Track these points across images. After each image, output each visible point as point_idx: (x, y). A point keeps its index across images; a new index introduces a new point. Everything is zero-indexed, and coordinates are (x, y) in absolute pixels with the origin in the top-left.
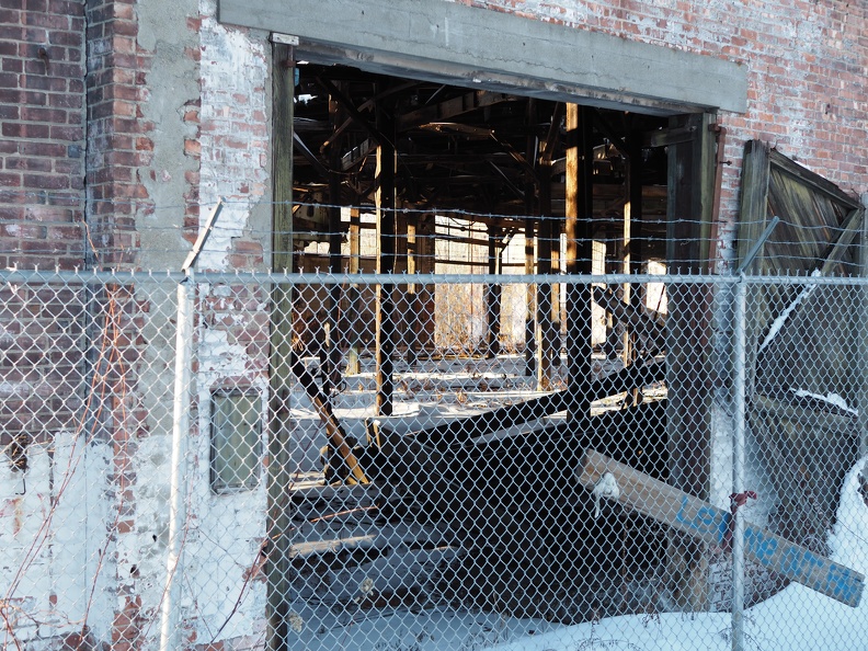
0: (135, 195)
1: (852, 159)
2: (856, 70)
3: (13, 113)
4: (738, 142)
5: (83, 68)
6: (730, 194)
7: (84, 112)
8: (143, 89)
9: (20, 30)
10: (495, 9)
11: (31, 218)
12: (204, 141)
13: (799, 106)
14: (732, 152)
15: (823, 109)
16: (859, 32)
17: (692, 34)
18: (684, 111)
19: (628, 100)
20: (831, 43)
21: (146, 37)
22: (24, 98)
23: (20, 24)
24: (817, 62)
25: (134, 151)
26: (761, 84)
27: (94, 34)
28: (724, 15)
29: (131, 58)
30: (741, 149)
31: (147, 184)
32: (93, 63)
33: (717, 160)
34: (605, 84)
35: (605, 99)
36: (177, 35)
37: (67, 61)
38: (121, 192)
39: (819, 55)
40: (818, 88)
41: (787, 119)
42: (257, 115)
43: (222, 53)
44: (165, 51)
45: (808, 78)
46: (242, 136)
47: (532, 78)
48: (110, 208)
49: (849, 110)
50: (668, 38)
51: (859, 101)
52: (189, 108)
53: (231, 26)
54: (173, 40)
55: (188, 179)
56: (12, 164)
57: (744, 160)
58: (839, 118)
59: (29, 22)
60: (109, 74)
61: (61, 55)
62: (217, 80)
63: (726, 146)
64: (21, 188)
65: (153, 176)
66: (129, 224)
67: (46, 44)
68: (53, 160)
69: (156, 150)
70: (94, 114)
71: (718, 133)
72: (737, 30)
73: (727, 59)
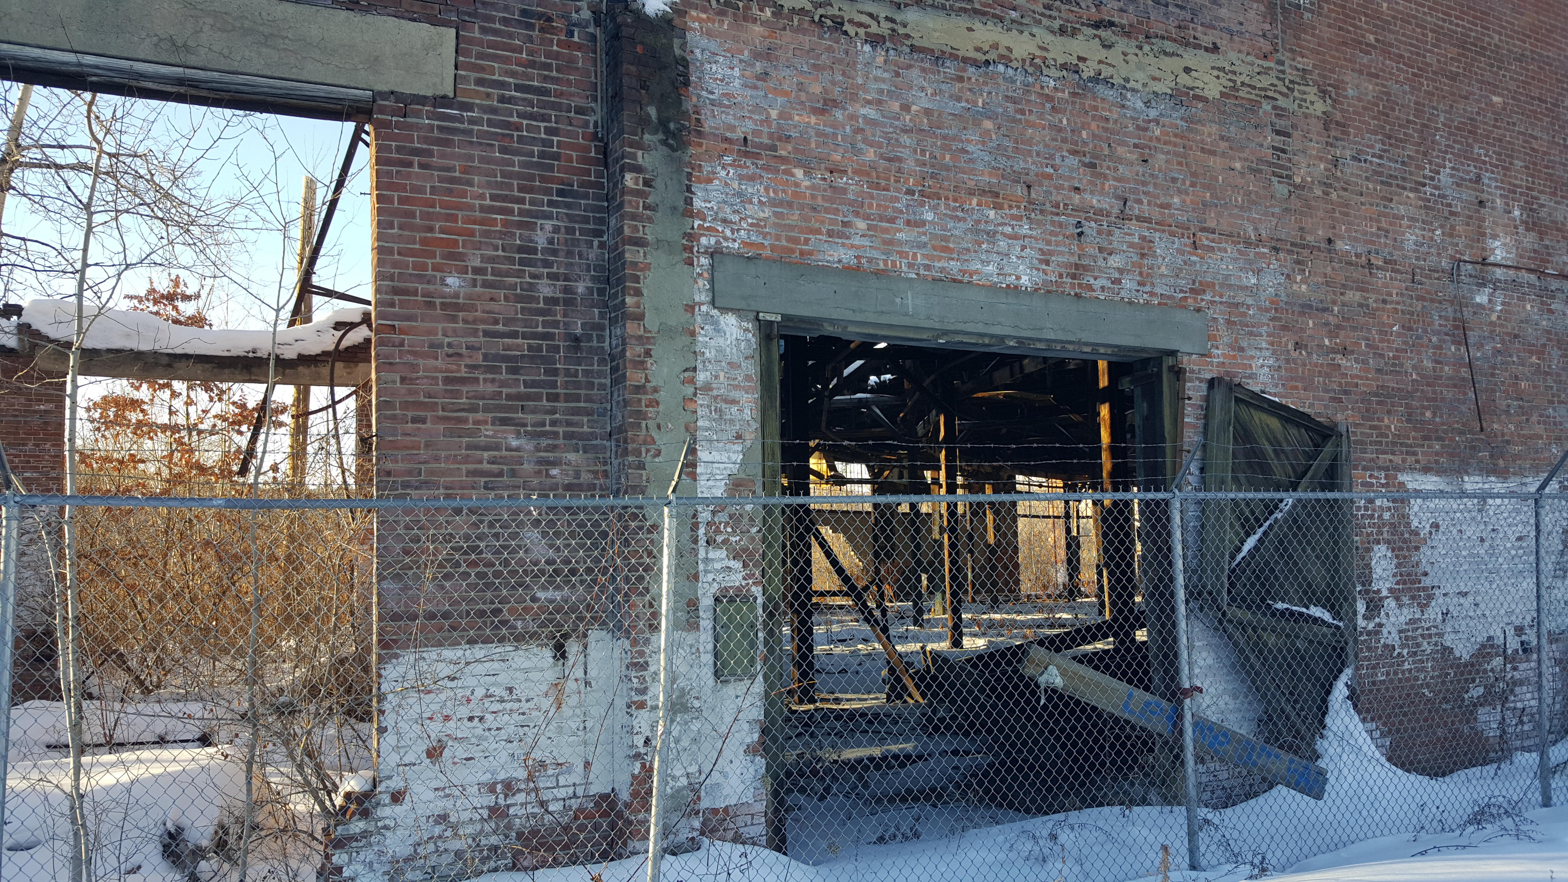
0: (645, 443)
1: (1327, 391)
2: (1324, 310)
3: (554, 385)
4: (1201, 380)
5: (607, 348)
6: (1195, 426)
7: (608, 381)
8: (650, 361)
9: (558, 322)
10: (954, 281)
11: (569, 464)
12: (701, 400)
13: (1264, 345)
14: (1195, 390)
15: (1291, 346)
16: (1325, 276)
17: (1148, 288)
18: (1145, 355)
19: (1088, 349)
20: (1295, 287)
21: (651, 322)
22: (562, 373)
23: (559, 318)
24: (1282, 304)
25: (644, 409)
26: (1222, 327)
27: (613, 322)
28: (1181, 270)
29: (640, 338)
30: (1204, 386)
31: (654, 434)
32: (614, 343)
33: (1179, 398)
34: (1061, 336)
35: (1064, 350)
36: (676, 318)
37: (595, 343)
38: (633, 441)
39: (1284, 299)
40: (1285, 328)
41: (1253, 357)
42: (748, 378)
43: (718, 330)
44: (667, 331)
45: (1273, 319)
46: (736, 394)
47: (992, 336)
48: (626, 453)
49: (1320, 346)
50: (1123, 293)
51: (1331, 339)
52: (686, 374)
53: (724, 310)
54: (672, 322)
55: (687, 429)
56: (553, 423)
57: (1208, 396)
58: (1309, 354)
59: (565, 316)
60: (624, 351)
61: (590, 339)
62: (713, 352)
63: (1188, 384)
64: (561, 441)
65: (659, 427)
66: (641, 466)
67: (579, 331)
68: (585, 419)
69: (661, 408)
70: (615, 382)
71: (1178, 373)
72: (1194, 282)
73: (1185, 307)
